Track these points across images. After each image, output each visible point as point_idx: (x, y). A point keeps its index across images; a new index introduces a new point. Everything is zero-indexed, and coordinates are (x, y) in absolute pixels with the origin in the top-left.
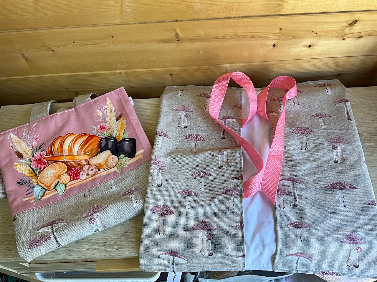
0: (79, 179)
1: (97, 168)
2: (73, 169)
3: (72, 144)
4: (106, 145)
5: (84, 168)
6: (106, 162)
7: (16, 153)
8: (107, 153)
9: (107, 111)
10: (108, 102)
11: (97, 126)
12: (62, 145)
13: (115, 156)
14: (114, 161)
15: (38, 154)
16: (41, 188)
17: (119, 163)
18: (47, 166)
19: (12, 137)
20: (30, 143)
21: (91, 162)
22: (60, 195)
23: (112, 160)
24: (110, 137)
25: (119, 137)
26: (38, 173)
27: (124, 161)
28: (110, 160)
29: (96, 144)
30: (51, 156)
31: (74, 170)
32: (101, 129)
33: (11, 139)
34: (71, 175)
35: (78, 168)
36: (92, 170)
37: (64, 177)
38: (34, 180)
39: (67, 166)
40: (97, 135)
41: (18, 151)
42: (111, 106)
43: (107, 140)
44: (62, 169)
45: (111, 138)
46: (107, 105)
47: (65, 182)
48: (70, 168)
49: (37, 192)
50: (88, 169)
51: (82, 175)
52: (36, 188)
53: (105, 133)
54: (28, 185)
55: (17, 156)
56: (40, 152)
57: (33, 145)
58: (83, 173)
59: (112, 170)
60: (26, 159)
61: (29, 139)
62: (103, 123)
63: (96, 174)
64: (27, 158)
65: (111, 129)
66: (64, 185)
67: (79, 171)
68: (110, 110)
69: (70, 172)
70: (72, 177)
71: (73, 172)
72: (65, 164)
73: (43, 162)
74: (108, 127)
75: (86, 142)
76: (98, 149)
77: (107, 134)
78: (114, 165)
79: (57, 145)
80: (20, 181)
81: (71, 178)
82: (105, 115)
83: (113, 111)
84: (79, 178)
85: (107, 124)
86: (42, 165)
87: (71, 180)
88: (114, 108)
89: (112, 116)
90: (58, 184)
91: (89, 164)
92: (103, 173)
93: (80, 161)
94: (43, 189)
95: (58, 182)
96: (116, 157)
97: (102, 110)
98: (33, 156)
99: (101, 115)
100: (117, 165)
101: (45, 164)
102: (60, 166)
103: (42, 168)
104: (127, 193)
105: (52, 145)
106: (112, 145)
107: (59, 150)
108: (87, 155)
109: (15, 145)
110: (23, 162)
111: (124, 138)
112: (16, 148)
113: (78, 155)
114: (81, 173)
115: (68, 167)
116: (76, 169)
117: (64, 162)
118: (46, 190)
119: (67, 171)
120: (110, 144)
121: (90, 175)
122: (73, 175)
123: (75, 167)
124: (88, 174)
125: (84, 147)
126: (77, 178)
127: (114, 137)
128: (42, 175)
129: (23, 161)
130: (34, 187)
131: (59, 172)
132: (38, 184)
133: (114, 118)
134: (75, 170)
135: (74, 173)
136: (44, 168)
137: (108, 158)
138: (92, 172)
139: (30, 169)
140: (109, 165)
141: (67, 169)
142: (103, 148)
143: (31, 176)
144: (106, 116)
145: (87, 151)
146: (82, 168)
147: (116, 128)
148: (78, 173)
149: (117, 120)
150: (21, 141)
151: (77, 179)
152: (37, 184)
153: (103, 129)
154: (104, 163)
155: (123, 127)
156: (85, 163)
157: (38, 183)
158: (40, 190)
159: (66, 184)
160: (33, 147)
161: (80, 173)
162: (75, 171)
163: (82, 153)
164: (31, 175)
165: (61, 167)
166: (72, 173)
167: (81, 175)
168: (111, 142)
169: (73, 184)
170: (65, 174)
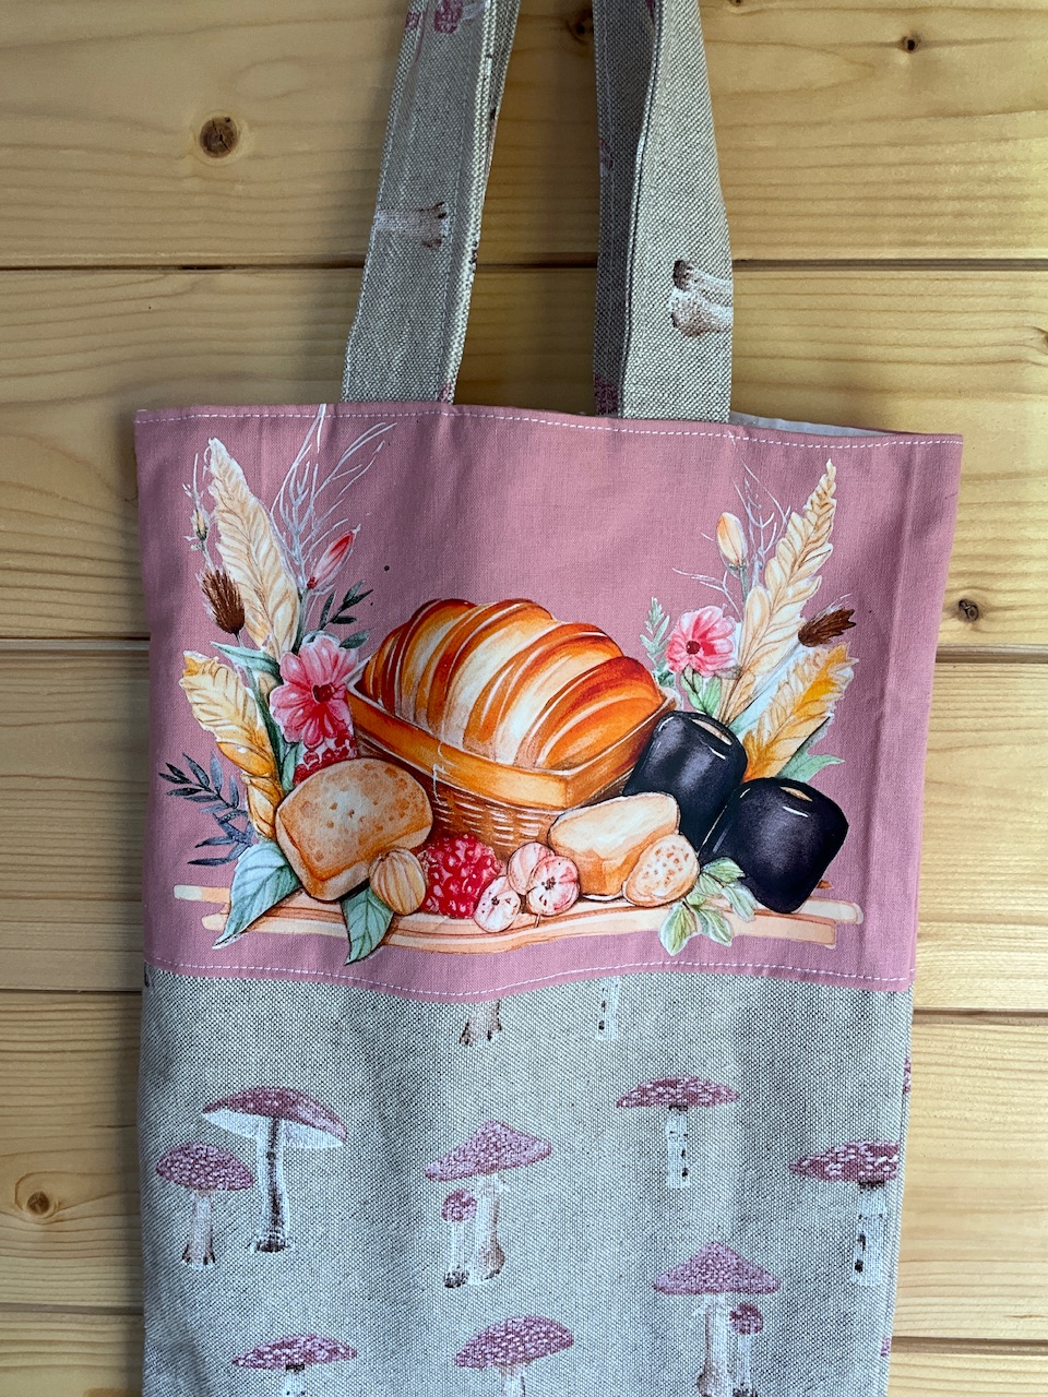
0: (470, 922)
1: (578, 881)
2: (459, 844)
3: (506, 682)
4: (677, 760)
5: (516, 862)
6: (632, 862)
7: (214, 585)
8: (659, 810)
9: (781, 548)
10: (813, 497)
11: (681, 613)
12: (449, 664)
13: (689, 849)
14: (671, 873)
15: (324, 652)
16: (281, 862)
17: (691, 900)
18: (343, 756)
19: (214, 469)
20: (304, 551)
21: (560, 836)
22: (353, 957)
23: (663, 858)
24: (716, 723)
25: (766, 754)
26: (289, 772)
27: (724, 904)
28: (652, 857)
29: (627, 727)
30: (379, 705)
31: (461, 854)
32: (692, 648)
33: (210, 478)
34: (437, 876)
35: (491, 852)
36: (550, 885)
37: (400, 866)
38: (259, 801)
39: (435, 813)
40: (656, 674)
41: (225, 580)
42: (817, 528)
43: (695, 729)
44: (405, 822)
45: (718, 734)
46: (803, 514)
47: (395, 898)
48: (446, 833)
49: (250, 875)
50: (535, 872)
51: (495, 902)
52: (255, 847)
53: (702, 682)
54: (221, 814)
55: (211, 611)
56: (335, 643)
57: (317, 576)
58: (502, 892)
59: (644, 921)
60: (254, 647)
61: (309, 528)
62: (719, 612)
63: (559, 914)
64: (259, 642)
65: (747, 678)
66: (385, 912)
67: (485, 874)
68: (798, 545)
69: (440, 855)
70: (438, 891)
71: (451, 862)
72: (431, 797)
73: (332, 720)
74: (734, 655)
75: (586, 690)
76: (627, 763)
77: (708, 696)
78: (661, 893)
79: (426, 652)
80: (188, 774)
81: (429, 893)
82: (757, 565)
83: (814, 564)
84: (469, 914)
85: (737, 634)
86: (326, 734)
87: (429, 902)
88: (830, 546)
89: (790, 591)
90: (362, 896)
91: (549, 845)
92: (595, 922)
93: (516, 808)
94: (286, 876)
95: (366, 884)
96: (693, 855)
97: (756, 529)
98: (295, 650)
99: (732, 557)
100: (676, 906)
101: (341, 736)
102: (403, 795)
103: (320, 751)
104: (661, 1089)
105: (406, 634)
106: (705, 779)
107: (427, 690)
108: (562, 779)
109: (221, 525)
110: (234, 659)
111: (788, 774)
112: (220, 548)
113: (516, 768)
114: (496, 887)
115: (437, 824)
116: (478, 852)
117: (425, 780)
118: (299, 887)
119: (424, 846)
120: (698, 765)
122: (449, 881)
123: (474, 840)
124: (524, 907)
125: (564, 718)
126: (463, 909)
127: (741, 737)
128: (309, 797)
129: (236, 652)
130: (243, 839)
131: (389, 828)
132: (273, 838)
133: (792, 618)
134: (466, 856)
135: (455, 871)
136: (327, 763)
137: (652, 840)
138: (547, 895)
139: (260, 722)
140: (640, 887)
141: (427, 830)
142: (650, 771)
143: (254, 768)
144: (756, 577)
145: (571, 751)
146: (507, 858)
147: (773, 691)
148: (474, 883)
149: (809, 636)
150: (262, 515)
151: (462, 916)
152: (267, 829)
153: (701, 653)
154: (619, 862)
155: (814, 709)
156: (532, 830)
157: (273, 826)
158: (270, 871)
159: (397, 915)
160: (310, 586)
161: (489, 883)
162: (464, 865)
163: (542, 759)
164: (257, 764)
165: (403, 805)
166: (448, 869)
167: (489, 903)
168: (707, 760)
169: (431, 929)
170: (408, 855)
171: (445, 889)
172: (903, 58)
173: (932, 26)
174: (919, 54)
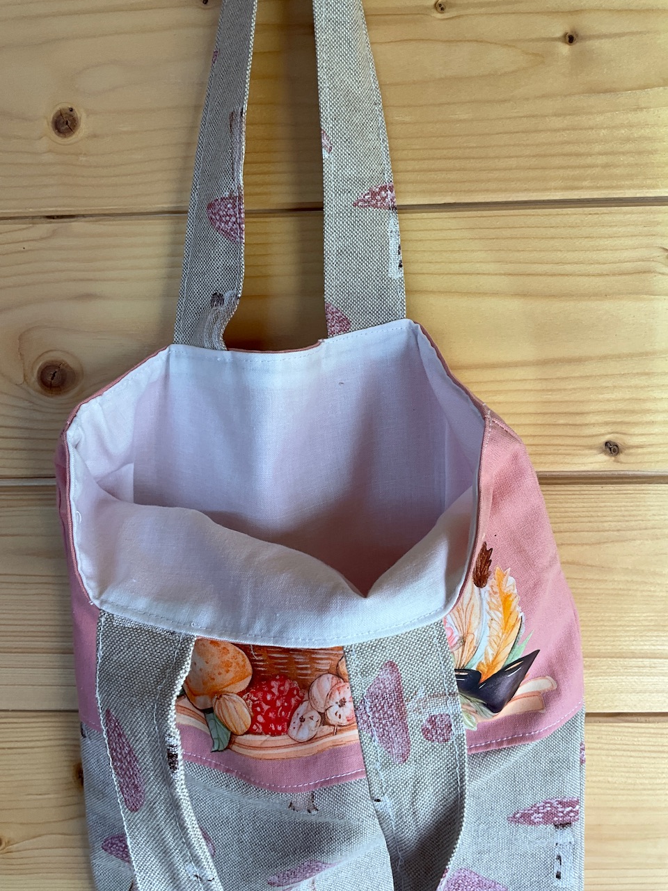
0: (285, 737)
2: (273, 683)
5: (315, 689)
31: (275, 690)
34: (259, 709)
35: (296, 684)
36: (342, 703)
37: (230, 705)
39: (254, 666)
44: (230, 675)
47: (230, 723)
48: (264, 679)
50: (330, 695)
51: (302, 720)
58: (307, 712)
63: (351, 724)
67: (293, 701)
69: (260, 695)
70: (260, 718)
71: (269, 697)
72: (249, 656)
81: (254, 720)
84: (284, 731)
87: (255, 727)
91: (338, 675)
102: (226, 658)
114: (301, 710)
115: (255, 673)
116: (287, 686)
119: (248, 690)
121: (330, 725)
122: (268, 711)
123: (284, 678)
124: (324, 721)
126: (280, 728)
131: (219, 679)
134: (279, 691)
135: (272, 703)
138: (341, 711)
141: (248, 679)
146: (308, 687)
148: (285, 709)
151: (279, 733)
156: (325, 665)
159: (233, 734)
161: (296, 707)
162: (278, 698)
165: (228, 665)
166: (267, 703)
167: (298, 721)
169: (258, 744)
170: (236, 698)
171: (266, 717)
172: (565, 49)
173: (587, 24)
174: (577, 45)
